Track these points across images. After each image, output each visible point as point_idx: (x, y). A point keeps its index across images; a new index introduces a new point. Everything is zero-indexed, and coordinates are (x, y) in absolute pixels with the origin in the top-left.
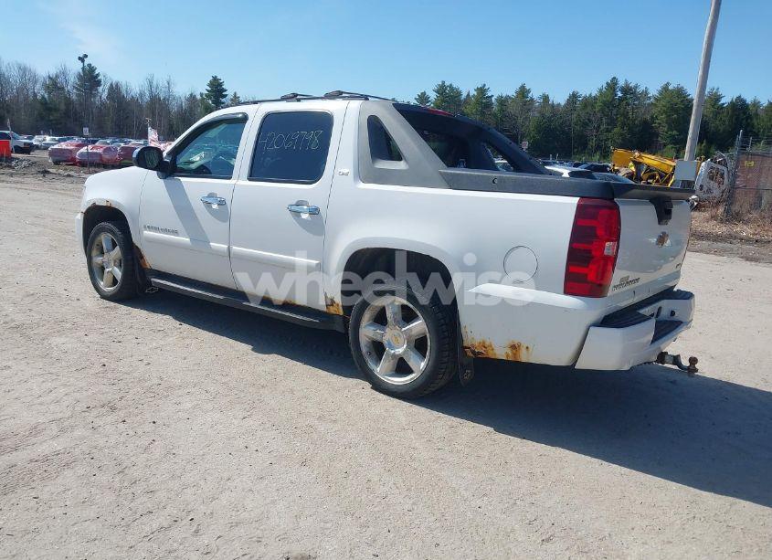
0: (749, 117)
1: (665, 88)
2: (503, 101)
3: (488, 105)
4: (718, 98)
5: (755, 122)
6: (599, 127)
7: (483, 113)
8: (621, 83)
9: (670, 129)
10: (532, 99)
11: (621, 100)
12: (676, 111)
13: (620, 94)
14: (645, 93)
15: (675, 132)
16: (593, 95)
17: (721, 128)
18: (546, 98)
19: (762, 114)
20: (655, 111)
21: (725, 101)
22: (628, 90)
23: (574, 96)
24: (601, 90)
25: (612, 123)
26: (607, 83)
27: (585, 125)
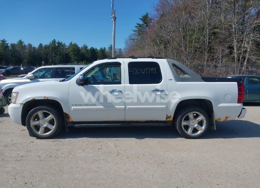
0: (96, 53)
1: (71, 43)
2: (13, 46)
3: (7, 47)
4: (87, 47)
5: (98, 55)
6: (52, 55)
7: (5, 50)
8: (57, 41)
9: (75, 56)
10: (25, 45)
11: (58, 47)
12: (75, 51)
13: (57, 45)
14: (65, 45)
15: (76, 57)
16: (48, 45)
17: (89, 56)
18: (30, 45)
19: (99, 52)
20: (69, 51)
21: (89, 48)
22: (59, 44)
23: (41, 45)
24: (50, 43)
25: (56, 54)
26: (52, 41)
27: (47, 55)
